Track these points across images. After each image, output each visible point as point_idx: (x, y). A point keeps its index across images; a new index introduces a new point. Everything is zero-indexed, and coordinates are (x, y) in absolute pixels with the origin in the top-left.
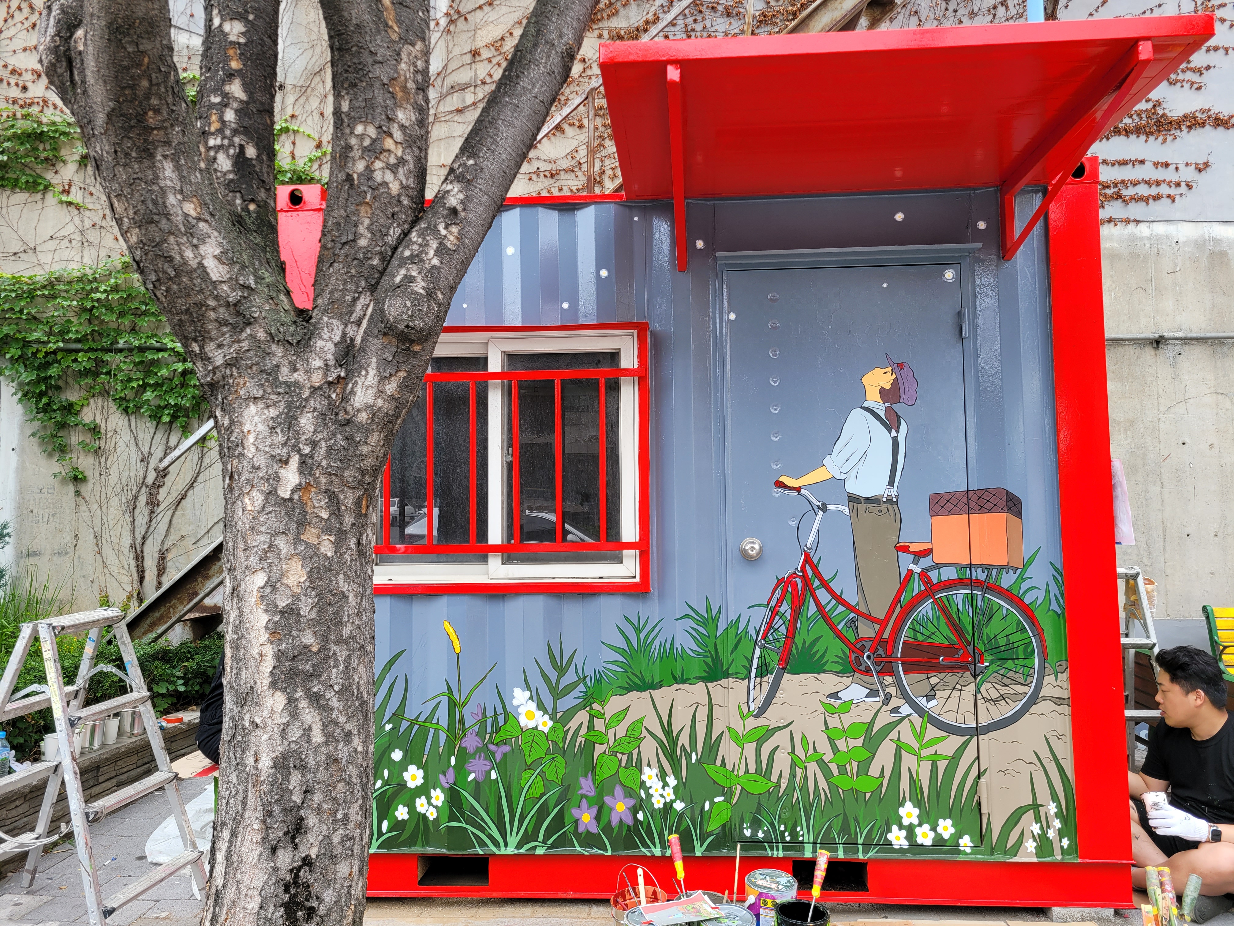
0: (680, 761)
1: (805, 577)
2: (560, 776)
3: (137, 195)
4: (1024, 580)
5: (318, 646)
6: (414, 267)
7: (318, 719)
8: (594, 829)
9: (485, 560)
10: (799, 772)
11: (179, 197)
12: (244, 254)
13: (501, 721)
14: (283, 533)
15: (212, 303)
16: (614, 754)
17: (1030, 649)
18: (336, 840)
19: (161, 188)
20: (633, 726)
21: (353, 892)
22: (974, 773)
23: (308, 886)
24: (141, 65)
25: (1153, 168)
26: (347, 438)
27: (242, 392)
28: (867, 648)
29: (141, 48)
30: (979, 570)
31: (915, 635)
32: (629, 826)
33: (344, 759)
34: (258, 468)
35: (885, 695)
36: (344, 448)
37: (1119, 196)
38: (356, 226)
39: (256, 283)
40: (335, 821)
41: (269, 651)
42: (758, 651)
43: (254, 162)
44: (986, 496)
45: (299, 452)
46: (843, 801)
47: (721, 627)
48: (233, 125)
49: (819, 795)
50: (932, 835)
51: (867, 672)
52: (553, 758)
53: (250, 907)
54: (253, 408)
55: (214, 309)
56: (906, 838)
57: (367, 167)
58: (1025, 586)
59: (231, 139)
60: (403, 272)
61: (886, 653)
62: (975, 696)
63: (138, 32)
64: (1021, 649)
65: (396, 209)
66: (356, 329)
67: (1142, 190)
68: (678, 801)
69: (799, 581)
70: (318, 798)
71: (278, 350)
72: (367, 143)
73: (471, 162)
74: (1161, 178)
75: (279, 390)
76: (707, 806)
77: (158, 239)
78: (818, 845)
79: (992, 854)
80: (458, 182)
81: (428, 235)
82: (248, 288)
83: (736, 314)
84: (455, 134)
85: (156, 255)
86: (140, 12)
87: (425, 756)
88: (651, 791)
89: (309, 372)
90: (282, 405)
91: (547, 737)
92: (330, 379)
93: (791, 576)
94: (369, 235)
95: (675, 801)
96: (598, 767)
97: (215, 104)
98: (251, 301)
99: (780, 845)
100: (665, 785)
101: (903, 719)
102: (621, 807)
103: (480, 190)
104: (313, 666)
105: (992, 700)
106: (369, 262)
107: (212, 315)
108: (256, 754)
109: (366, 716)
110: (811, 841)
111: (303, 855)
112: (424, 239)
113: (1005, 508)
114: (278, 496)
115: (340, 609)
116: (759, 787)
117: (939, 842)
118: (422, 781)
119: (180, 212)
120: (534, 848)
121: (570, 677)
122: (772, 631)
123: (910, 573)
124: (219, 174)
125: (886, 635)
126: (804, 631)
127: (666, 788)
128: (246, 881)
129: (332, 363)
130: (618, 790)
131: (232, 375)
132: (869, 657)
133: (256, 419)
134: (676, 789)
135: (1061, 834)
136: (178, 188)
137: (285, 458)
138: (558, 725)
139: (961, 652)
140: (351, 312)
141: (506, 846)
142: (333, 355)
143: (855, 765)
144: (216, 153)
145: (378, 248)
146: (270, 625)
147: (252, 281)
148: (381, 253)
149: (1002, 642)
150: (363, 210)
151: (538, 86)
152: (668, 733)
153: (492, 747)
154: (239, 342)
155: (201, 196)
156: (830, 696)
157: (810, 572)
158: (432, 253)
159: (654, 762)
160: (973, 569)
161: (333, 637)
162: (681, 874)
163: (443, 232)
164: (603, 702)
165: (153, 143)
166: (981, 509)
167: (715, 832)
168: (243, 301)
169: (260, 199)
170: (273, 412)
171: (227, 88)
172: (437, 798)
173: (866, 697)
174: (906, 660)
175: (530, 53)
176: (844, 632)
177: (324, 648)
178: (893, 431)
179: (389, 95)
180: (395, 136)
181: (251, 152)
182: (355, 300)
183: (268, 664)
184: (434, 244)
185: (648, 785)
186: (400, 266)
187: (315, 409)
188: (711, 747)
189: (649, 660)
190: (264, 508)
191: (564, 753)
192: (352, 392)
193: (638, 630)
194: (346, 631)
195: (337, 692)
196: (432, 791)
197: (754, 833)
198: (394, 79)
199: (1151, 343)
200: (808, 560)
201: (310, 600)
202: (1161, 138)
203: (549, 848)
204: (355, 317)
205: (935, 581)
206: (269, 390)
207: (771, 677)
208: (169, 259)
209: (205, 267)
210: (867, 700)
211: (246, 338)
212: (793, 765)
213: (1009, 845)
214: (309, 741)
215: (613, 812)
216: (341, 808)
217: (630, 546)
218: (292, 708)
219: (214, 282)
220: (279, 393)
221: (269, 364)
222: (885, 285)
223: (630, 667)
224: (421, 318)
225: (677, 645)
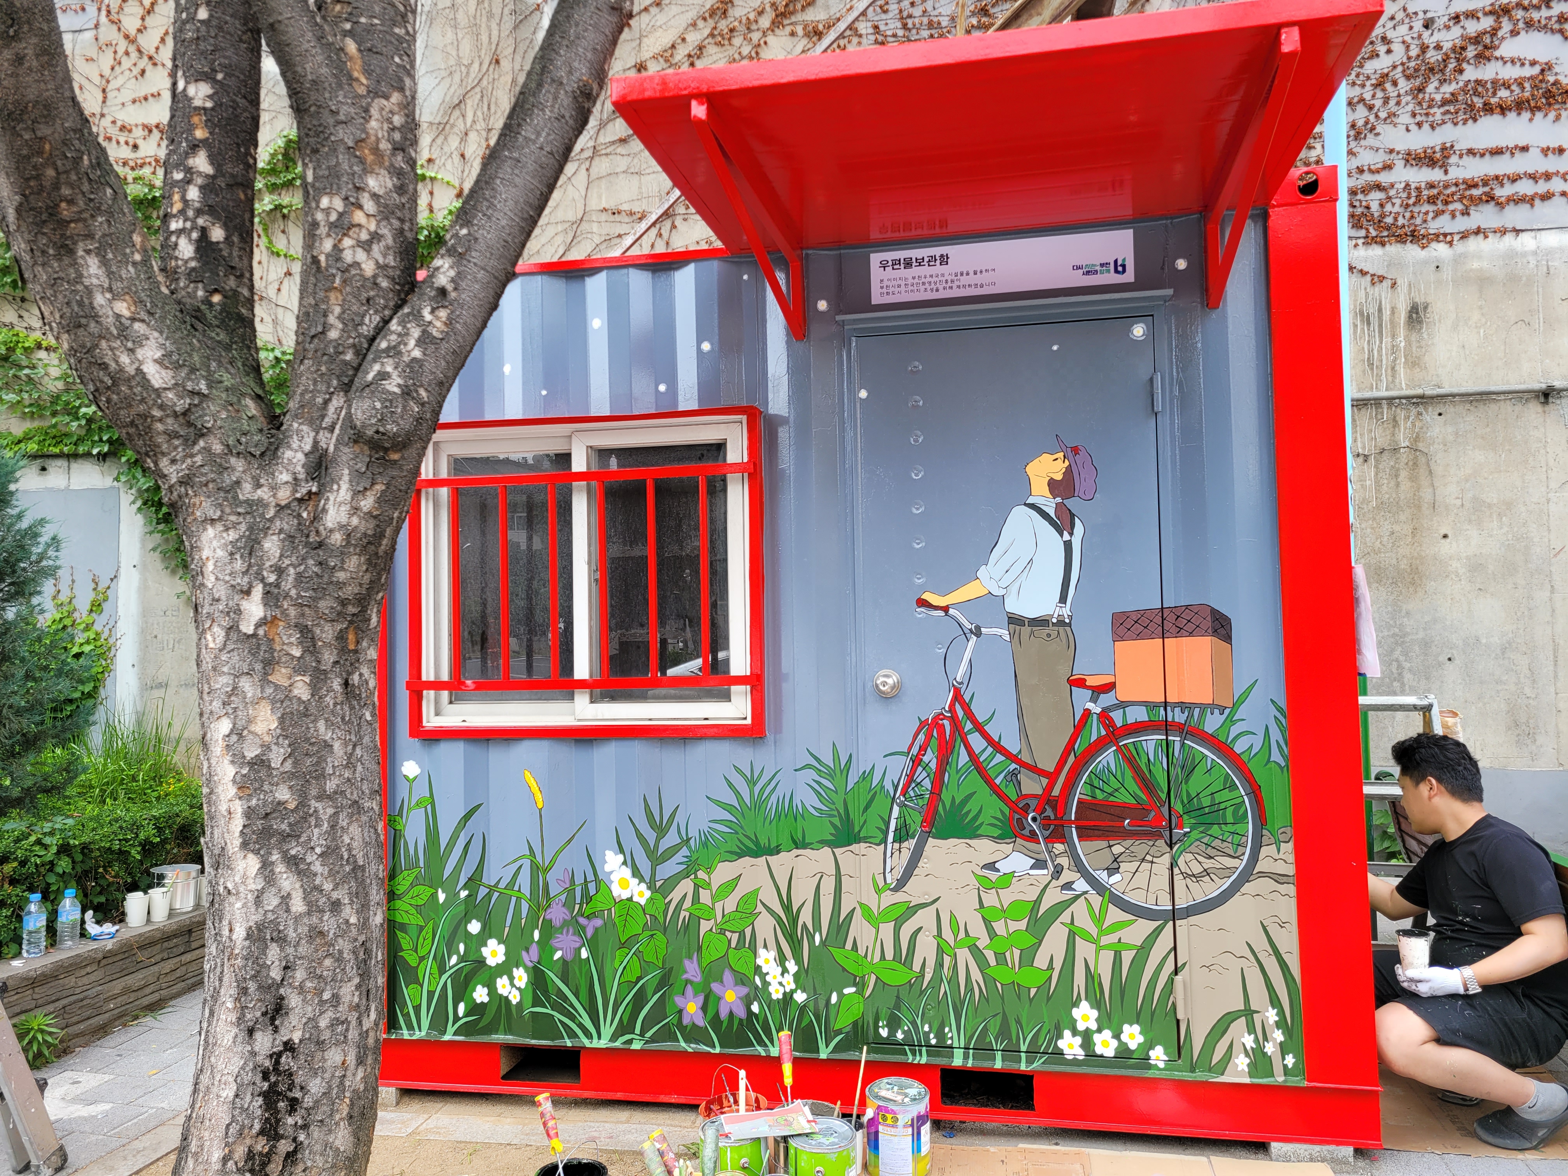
0: (800, 942)
1: (954, 719)
2: (661, 957)
3: (60, 297)
4: (1233, 723)
5: (296, 803)
6: (390, 361)
7: (298, 885)
8: (701, 1022)
9: (572, 698)
10: (947, 960)
11: (108, 296)
12: (195, 354)
13: (592, 892)
14: (248, 674)
15: (157, 413)
16: (722, 932)
17: (1241, 812)
18: (323, 1023)
19: (86, 287)
20: (745, 899)
21: (347, 1083)
22: (1169, 966)
23: (291, 1075)
24: (42, 153)
25: (1541, 156)
26: (320, 564)
27: (198, 514)
28: (1032, 807)
29: (39, 134)
30: (1177, 710)
31: (1093, 792)
32: (741, 1020)
33: (332, 932)
34: (218, 600)
35: (1055, 867)
36: (317, 575)
37: (1490, 198)
38: (325, 315)
39: (210, 387)
40: (322, 1002)
41: (238, 808)
42: (896, 809)
43: (221, 246)
44: (1187, 615)
45: (262, 580)
46: (1003, 998)
47: (853, 778)
48: (197, 205)
49: (972, 989)
50: (1115, 1043)
51: (1032, 837)
52: (652, 936)
53: (224, 1095)
54: (211, 532)
55: (160, 420)
56: (1082, 1046)
57: (335, 246)
58: (1235, 731)
59: (193, 221)
60: (377, 367)
61: (1055, 815)
62: (1172, 869)
63: (33, 117)
64: (1230, 811)
65: (372, 293)
66: (329, 436)
67: (1525, 188)
68: (799, 991)
69: (946, 723)
70: (300, 975)
71: (238, 464)
72: (333, 217)
73: (464, 231)
74: (1552, 170)
75: (240, 510)
76: (834, 998)
77: (89, 345)
78: (971, 1051)
79: (1193, 1070)
80: (450, 256)
81: (409, 322)
82: (199, 394)
83: (868, 391)
84: (618, 170)
85: (90, 363)
86: (31, 94)
87: (507, 929)
88: (768, 978)
89: (274, 488)
90: (243, 527)
91: (644, 910)
92: (298, 495)
93: (937, 717)
94: (341, 326)
95: (795, 990)
96: (704, 948)
97: (178, 182)
98: (203, 409)
99: (924, 1049)
100: (785, 971)
101: (1077, 897)
102: (730, 996)
103: (475, 264)
104: (290, 825)
105: (1194, 875)
106: (342, 357)
107: (159, 427)
108: (230, 923)
109: (362, 883)
110: (962, 1045)
111: (285, 1039)
112: (404, 327)
113: (1210, 631)
114: (240, 631)
115: (321, 760)
116: (898, 977)
117: (1124, 1053)
118: (504, 958)
119: (110, 313)
120: (630, 1042)
121: (671, 839)
122: (913, 785)
123: (1087, 713)
124: (180, 263)
125: (1056, 792)
126: (953, 786)
127: (786, 975)
128: (221, 1066)
129: (302, 476)
130: (728, 976)
131: (187, 494)
132: (1034, 819)
133: (215, 543)
134: (796, 976)
135: (1284, 1049)
136: (106, 285)
137: (245, 588)
138: (658, 896)
139: (1153, 814)
140: (323, 417)
141: (599, 1038)
142: (303, 467)
143: (1017, 953)
144: (178, 237)
145: (351, 341)
146: (238, 778)
147: (203, 387)
148: (354, 345)
149: (1206, 802)
150: (332, 295)
151: (544, 134)
152: (787, 908)
153: (582, 920)
154: (192, 456)
155: (135, 293)
156: (985, 867)
157: (960, 713)
158: (412, 343)
159: (771, 943)
160: (1169, 708)
161: (314, 792)
162: (788, 1080)
163: (428, 317)
164: (709, 870)
165: (71, 237)
166: (1180, 632)
167: (844, 1031)
168: (193, 410)
169: (228, 288)
170: (232, 535)
171: (191, 162)
172: (520, 979)
173: (1031, 868)
174: (1083, 823)
175: (534, 95)
176: (1003, 787)
177: (302, 804)
178: (1065, 533)
179: (356, 160)
180: (366, 207)
181: (217, 234)
182: (326, 402)
183: (238, 823)
184: (416, 333)
185: (764, 971)
186: (374, 361)
187: (281, 531)
188: (839, 927)
189: (765, 819)
190: (225, 645)
191: (665, 929)
192: (324, 510)
193: (752, 782)
194: (331, 785)
195: (321, 855)
196: (515, 970)
197: (892, 1033)
198: (362, 140)
199: (1537, 397)
200: (958, 696)
201: (282, 750)
202: (1552, 115)
203: (647, 1042)
204: (327, 422)
205: (1119, 723)
206: (228, 510)
207: (912, 842)
208: (104, 366)
209: (144, 374)
210: (1032, 872)
211: (199, 452)
212: (940, 951)
213: (1215, 1061)
214: (288, 910)
215: (722, 1002)
216: (328, 987)
217: (740, 680)
218: (267, 873)
219: (157, 390)
220: (239, 514)
221: (228, 479)
222: (1055, 348)
223: (742, 827)
224: (394, 422)
225: (797, 801)
